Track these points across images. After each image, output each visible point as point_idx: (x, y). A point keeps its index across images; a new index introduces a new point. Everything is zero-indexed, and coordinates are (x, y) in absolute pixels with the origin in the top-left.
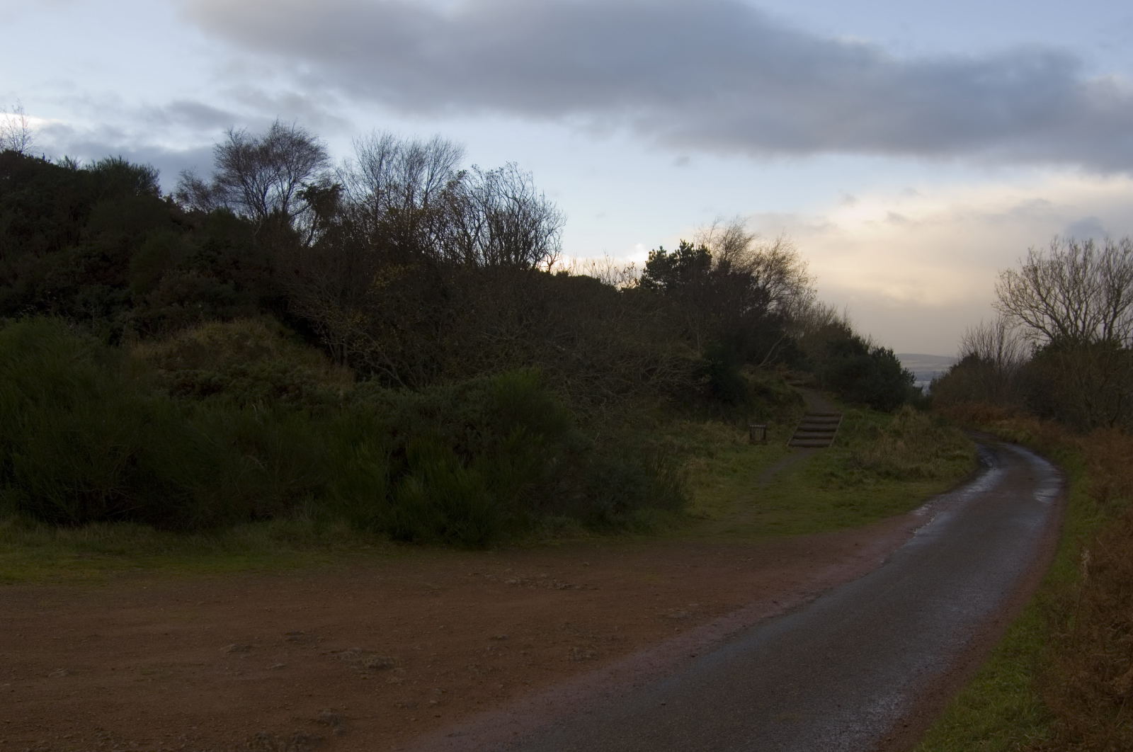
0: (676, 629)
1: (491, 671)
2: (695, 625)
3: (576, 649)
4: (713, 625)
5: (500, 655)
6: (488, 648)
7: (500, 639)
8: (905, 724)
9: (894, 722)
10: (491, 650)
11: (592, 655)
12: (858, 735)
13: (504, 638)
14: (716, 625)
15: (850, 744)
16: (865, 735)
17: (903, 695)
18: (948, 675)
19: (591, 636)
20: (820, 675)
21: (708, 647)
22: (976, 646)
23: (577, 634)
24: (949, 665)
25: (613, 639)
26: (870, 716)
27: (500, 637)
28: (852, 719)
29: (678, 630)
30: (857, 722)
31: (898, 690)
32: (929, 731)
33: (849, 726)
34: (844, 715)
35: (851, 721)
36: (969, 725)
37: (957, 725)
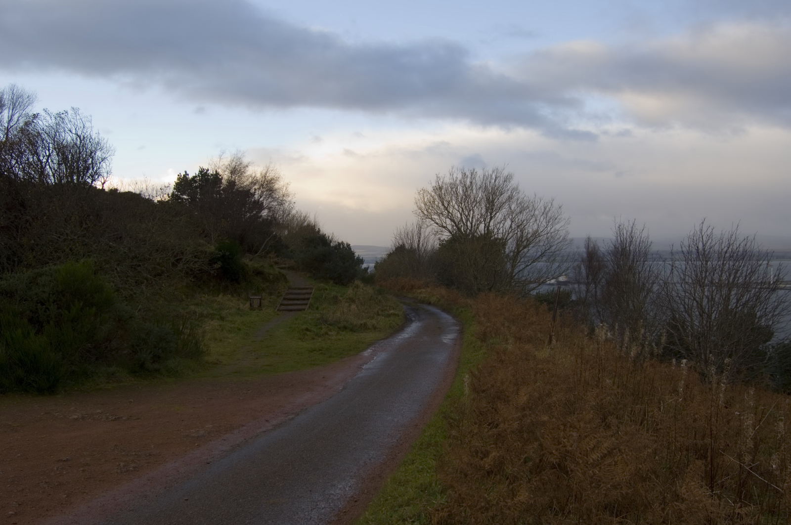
0: (196, 444)
1: (57, 485)
2: (211, 440)
3: (122, 464)
4: (223, 439)
5: (65, 472)
6: (55, 469)
7: (64, 461)
8: (355, 500)
9: (348, 499)
10: (57, 469)
11: (134, 468)
12: (323, 511)
13: (67, 460)
14: (225, 440)
15: (318, 517)
16: (329, 510)
17: (354, 480)
18: (384, 464)
19: (134, 453)
20: (297, 470)
21: (219, 456)
22: (403, 443)
23: (123, 453)
24: (385, 457)
25: (150, 455)
26: (332, 496)
27: (65, 459)
28: (319, 499)
29: (197, 445)
30: (322, 501)
31: (351, 477)
32: (371, 503)
33: (317, 505)
34: (314, 497)
35: (319, 501)
36: (397, 497)
37: (389, 498)
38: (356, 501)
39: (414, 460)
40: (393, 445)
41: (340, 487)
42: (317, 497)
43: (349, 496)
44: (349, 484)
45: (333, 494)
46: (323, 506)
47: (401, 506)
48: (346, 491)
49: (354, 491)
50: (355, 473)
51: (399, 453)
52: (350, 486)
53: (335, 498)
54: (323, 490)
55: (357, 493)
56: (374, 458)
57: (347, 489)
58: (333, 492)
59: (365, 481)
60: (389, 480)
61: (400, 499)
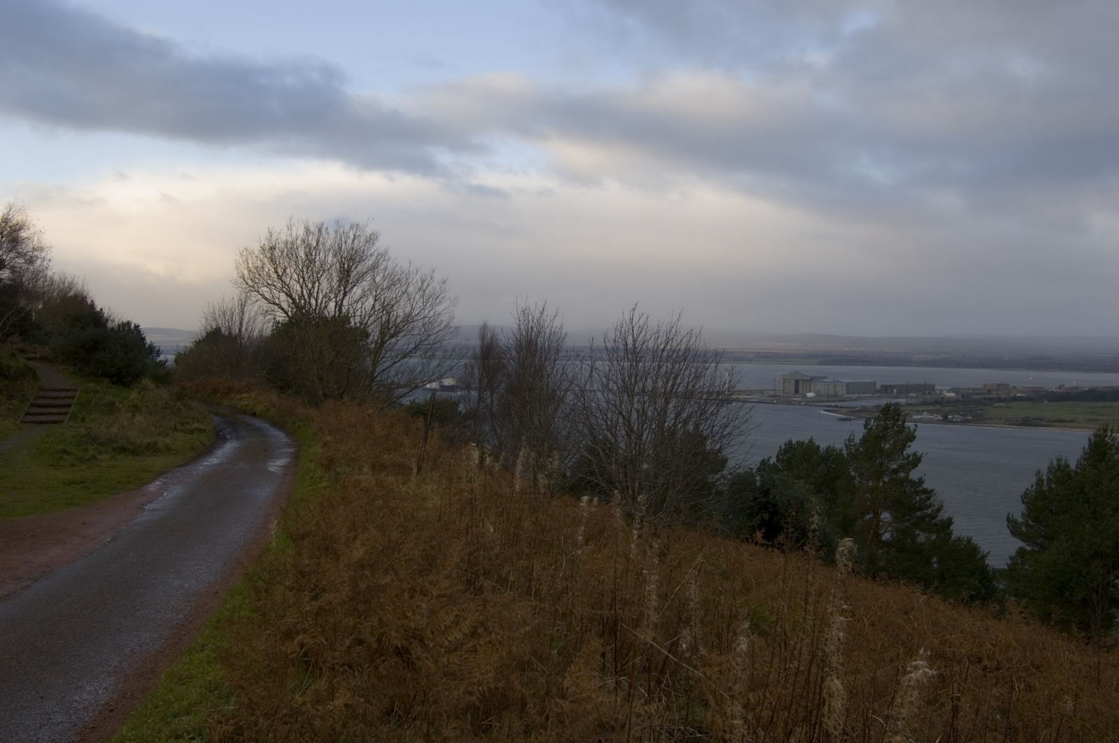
8: (111, 708)
9: (100, 708)
12: (59, 727)
15: (50, 737)
16: (68, 725)
17: (113, 678)
18: (161, 652)
20: (24, 666)
22: (194, 619)
24: (163, 641)
28: (55, 709)
30: (59, 713)
31: (108, 673)
32: (134, 713)
33: (51, 719)
34: (47, 707)
35: (53, 712)
36: (173, 702)
37: (161, 703)
38: (112, 710)
39: (204, 646)
40: (177, 624)
41: (90, 689)
42: (51, 707)
43: (103, 702)
44: (105, 685)
45: (76, 701)
46: (59, 720)
47: (175, 716)
48: (98, 694)
49: (111, 695)
50: (116, 667)
52: (105, 688)
53: (80, 707)
54: (63, 695)
55: (115, 698)
56: (147, 644)
57: (100, 692)
58: (77, 698)
60: (163, 676)
61: (176, 706)
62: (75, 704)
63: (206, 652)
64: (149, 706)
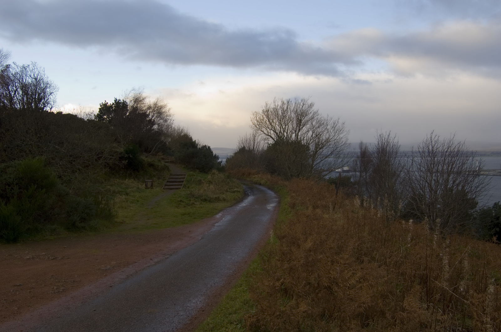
1: (12, 301)
2: (114, 272)
3: (55, 287)
4: (122, 271)
5: (18, 293)
6: (12, 291)
7: (18, 286)
9: (198, 310)
11: (63, 290)
13: (20, 285)
14: (123, 272)
17: (203, 297)
18: (223, 287)
19: (64, 281)
20: (167, 291)
21: (118, 282)
22: (237, 273)
23: (57, 281)
24: (224, 282)
25: (74, 281)
28: (180, 309)
29: (105, 275)
30: (182, 311)
31: (201, 295)
32: (212, 312)
33: (178, 313)
34: (177, 308)
35: (179, 311)
36: (229, 308)
37: (224, 308)
38: (203, 311)
39: (242, 284)
40: (230, 275)
41: (194, 301)
42: (178, 308)
43: (199, 307)
44: (200, 300)
45: (189, 306)
46: (182, 314)
47: (230, 314)
48: (197, 304)
49: (203, 304)
50: (204, 292)
51: (233, 280)
52: (200, 301)
54: (183, 303)
55: (205, 305)
56: (217, 283)
57: (198, 303)
58: (189, 305)
59: (210, 298)
60: (224, 297)
61: (230, 310)
62: (188, 308)
63: (242, 287)
64: (219, 310)
